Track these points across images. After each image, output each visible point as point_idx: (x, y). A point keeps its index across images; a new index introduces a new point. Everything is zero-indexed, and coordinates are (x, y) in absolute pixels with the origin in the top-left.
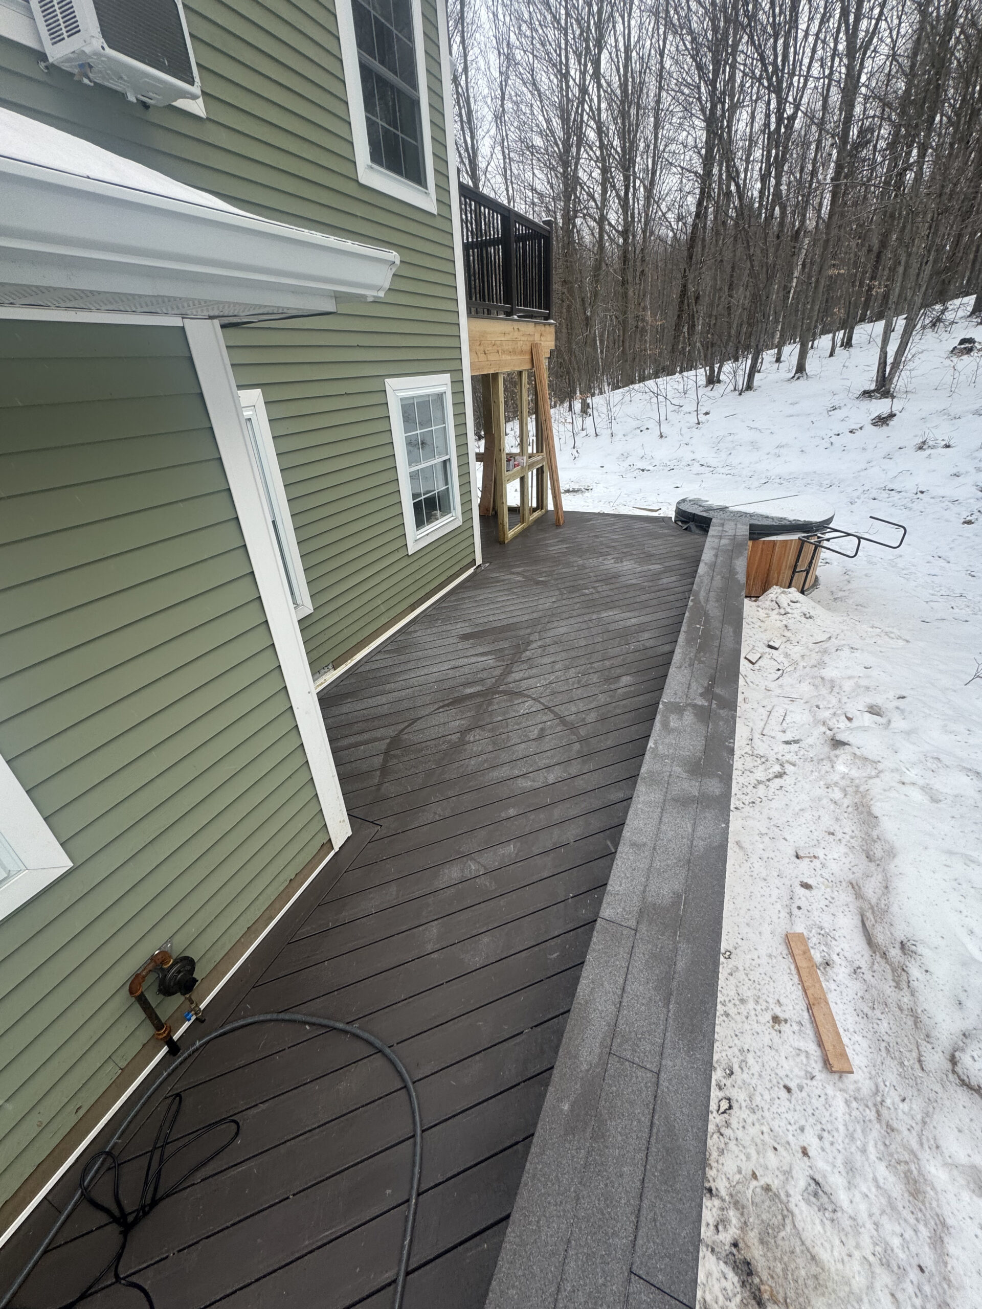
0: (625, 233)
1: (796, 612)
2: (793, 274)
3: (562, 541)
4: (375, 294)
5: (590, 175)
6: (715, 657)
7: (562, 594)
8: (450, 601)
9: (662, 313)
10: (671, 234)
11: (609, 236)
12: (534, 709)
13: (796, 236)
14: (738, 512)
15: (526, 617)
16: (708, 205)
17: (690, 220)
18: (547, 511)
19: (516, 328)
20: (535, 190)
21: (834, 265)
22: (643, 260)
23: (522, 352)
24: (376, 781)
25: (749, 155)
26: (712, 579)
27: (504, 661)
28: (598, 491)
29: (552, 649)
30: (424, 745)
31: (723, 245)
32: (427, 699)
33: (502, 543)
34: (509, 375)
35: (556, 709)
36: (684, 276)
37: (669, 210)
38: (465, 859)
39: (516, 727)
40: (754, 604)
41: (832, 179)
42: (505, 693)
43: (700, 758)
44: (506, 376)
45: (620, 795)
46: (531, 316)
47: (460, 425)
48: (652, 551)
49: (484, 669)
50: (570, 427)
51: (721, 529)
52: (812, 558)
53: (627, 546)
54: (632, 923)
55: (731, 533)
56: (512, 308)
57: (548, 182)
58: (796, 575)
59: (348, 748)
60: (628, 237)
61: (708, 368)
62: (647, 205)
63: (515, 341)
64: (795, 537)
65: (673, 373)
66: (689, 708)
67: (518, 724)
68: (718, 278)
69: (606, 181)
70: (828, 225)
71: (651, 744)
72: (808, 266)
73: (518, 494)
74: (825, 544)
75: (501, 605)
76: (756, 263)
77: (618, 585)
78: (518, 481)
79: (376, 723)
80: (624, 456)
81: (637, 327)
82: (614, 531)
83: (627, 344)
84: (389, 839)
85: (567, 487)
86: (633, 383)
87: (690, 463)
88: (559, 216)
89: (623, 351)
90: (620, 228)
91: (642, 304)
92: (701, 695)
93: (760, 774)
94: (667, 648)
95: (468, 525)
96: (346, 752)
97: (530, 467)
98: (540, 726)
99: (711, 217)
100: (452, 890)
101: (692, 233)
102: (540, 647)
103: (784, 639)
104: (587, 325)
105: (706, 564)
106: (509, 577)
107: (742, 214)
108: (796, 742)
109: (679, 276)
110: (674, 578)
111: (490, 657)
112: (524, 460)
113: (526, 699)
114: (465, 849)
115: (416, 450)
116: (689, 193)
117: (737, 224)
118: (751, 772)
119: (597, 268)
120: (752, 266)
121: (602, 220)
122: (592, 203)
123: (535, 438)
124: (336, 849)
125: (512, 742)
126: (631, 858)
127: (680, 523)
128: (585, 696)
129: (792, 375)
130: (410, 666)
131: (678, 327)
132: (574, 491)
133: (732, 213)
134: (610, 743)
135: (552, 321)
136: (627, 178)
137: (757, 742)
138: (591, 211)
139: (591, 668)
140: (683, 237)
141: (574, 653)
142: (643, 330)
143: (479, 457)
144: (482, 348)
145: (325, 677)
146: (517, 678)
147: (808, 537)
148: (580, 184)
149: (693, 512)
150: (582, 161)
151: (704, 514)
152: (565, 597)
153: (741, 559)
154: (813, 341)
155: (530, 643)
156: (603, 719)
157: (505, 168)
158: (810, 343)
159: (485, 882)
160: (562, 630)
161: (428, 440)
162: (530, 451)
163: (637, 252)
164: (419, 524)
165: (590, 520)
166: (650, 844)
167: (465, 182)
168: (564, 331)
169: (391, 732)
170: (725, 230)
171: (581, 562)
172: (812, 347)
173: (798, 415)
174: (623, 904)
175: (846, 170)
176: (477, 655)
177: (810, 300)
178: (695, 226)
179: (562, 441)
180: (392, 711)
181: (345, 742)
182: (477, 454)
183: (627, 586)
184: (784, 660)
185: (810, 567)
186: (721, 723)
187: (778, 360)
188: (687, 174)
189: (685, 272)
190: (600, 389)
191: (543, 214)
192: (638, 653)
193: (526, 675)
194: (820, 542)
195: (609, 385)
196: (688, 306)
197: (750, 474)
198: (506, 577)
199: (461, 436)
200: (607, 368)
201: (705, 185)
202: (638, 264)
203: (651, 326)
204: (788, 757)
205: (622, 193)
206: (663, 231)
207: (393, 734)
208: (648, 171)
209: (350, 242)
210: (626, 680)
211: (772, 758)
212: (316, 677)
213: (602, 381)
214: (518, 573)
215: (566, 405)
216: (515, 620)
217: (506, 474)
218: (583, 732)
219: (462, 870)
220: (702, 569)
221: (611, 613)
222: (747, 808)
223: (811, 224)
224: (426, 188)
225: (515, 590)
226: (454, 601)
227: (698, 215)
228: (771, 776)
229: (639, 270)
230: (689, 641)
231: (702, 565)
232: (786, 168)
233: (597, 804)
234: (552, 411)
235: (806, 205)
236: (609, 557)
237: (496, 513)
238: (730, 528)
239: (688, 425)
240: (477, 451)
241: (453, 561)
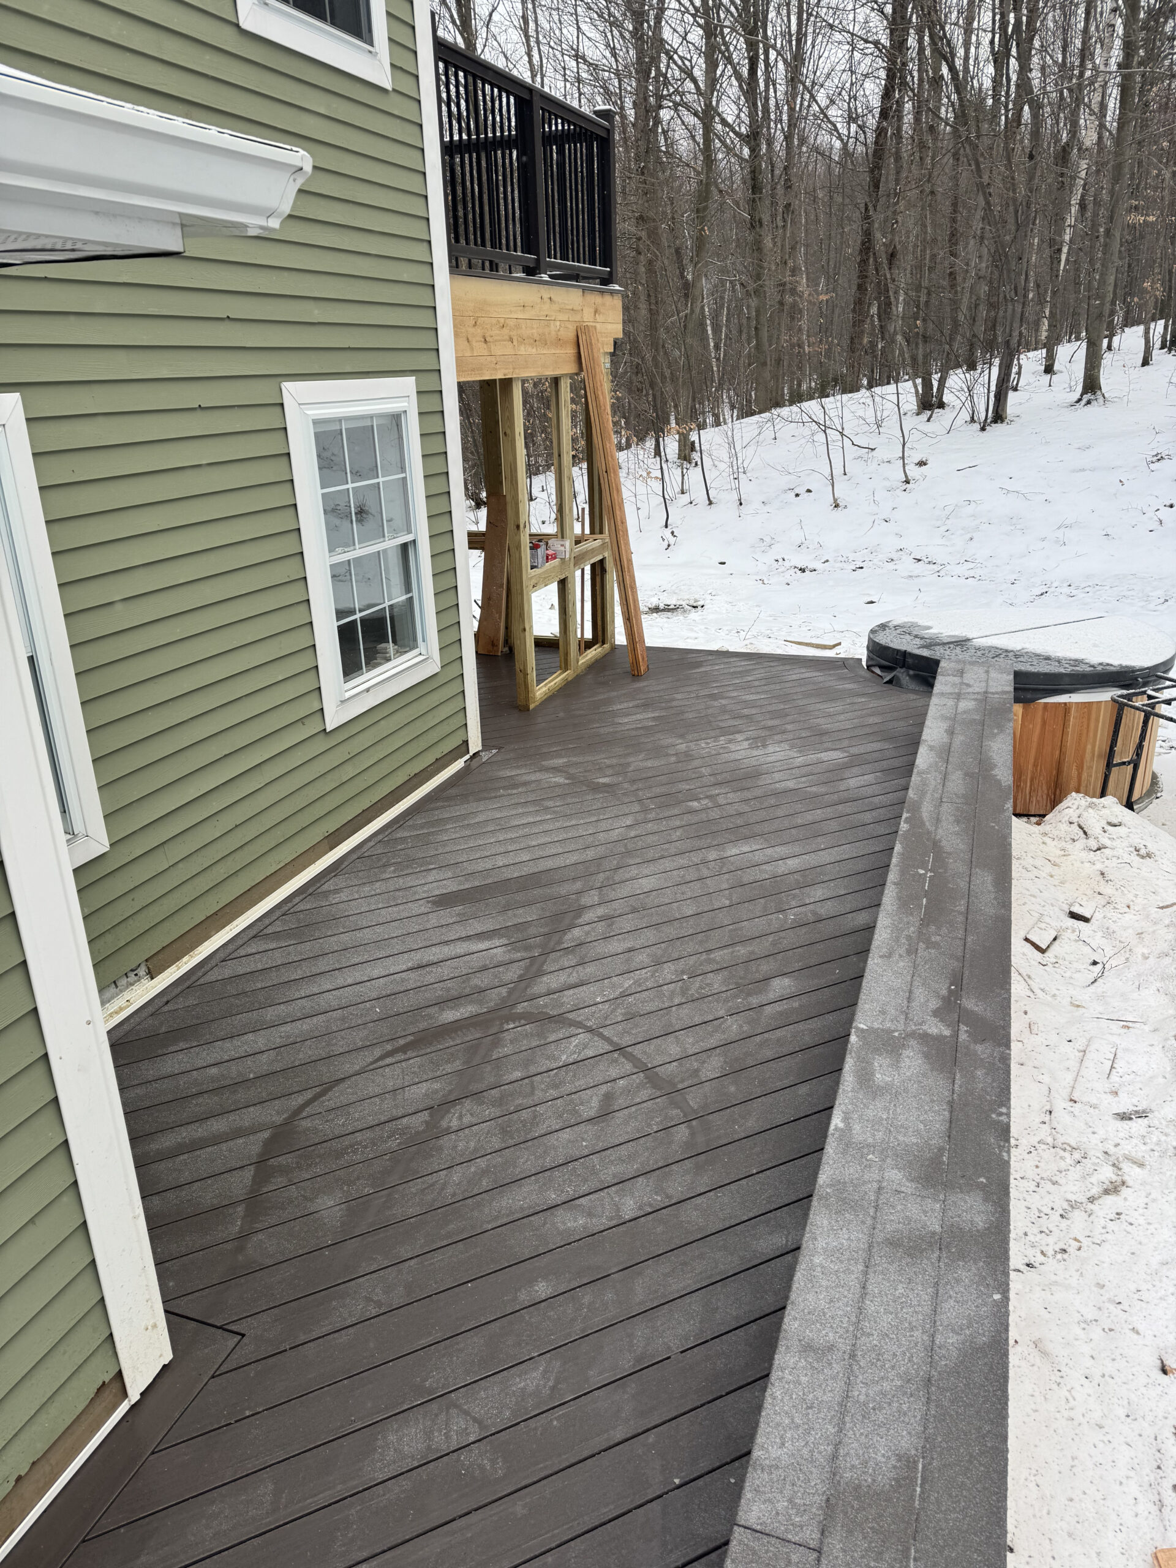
0: (752, 138)
1: (1120, 843)
2: (1063, 219)
3: (646, 706)
4: (262, 222)
5: (684, 38)
6: (960, 934)
7: (646, 810)
8: (414, 827)
9: (828, 279)
10: (838, 144)
11: (723, 143)
12: (590, 1053)
13: (1063, 155)
14: (990, 648)
15: (573, 858)
16: (902, 97)
17: (872, 122)
18: (614, 648)
19: (546, 296)
20: (583, 58)
21: (1136, 208)
22: (788, 187)
23: (559, 342)
24: (235, 1229)
25: (969, 20)
26: (945, 778)
27: (527, 948)
28: (715, 608)
29: (626, 923)
30: (347, 1141)
31: (933, 165)
32: (358, 1037)
33: (525, 709)
34: (535, 385)
35: (637, 1051)
36: (867, 217)
37: (832, 102)
38: (434, 1406)
39: (553, 1093)
40: (1036, 828)
41: (1119, 66)
42: (529, 1018)
43: (941, 1150)
44: (529, 386)
45: (778, 1241)
46: (576, 277)
47: (437, 476)
48: (825, 724)
49: (485, 968)
50: (657, 486)
51: (957, 680)
52: (1142, 737)
53: (775, 715)
54: (811, 1535)
55: (978, 687)
56: (538, 261)
57: (608, 45)
58: (1114, 770)
59: (173, 1154)
60: (758, 145)
61: (919, 381)
62: (791, 96)
63: (548, 320)
64: (1105, 695)
65: (854, 388)
66: (913, 1042)
67: (556, 1086)
68: (929, 221)
69: (714, 51)
70: (1118, 140)
71: (837, 1121)
72: (1090, 207)
73: (555, 614)
74: (1163, 709)
75: (521, 833)
76: (995, 200)
77: (758, 792)
78: (554, 587)
79: (241, 1096)
80: (766, 543)
81: (781, 303)
82: (747, 687)
83: (765, 334)
84: (259, 1366)
85: (654, 602)
86: (778, 404)
87: (894, 556)
88: (628, 103)
89: (758, 346)
90: (743, 130)
91: (790, 263)
92: (936, 1013)
93: (1073, 1188)
94: (862, 919)
95: (453, 672)
96: (169, 1164)
97: (578, 560)
98: (604, 1089)
99: (908, 119)
100: (405, 1483)
101: (876, 143)
102: (601, 919)
103: (1102, 901)
104: (686, 296)
105: (931, 748)
106: (538, 776)
107: (964, 115)
108: (1142, 1115)
109: (857, 215)
110: (869, 778)
111: (497, 942)
112: (565, 548)
113: (573, 1030)
114: (434, 1381)
115: (347, 523)
116: (866, 76)
117: (955, 130)
118: (1055, 1183)
119: (703, 195)
120: (988, 203)
121: (708, 115)
122: (689, 85)
123: (587, 507)
124: (134, 1396)
125: (542, 1129)
126: (804, 1379)
127: (877, 671)
128: (697, 1020)
129: (1077, 396)
130: (322, 965)
131: (860, 305)
132: (668, 609)
133: (946, 113)
134: (752, 1124)
135: (617, 287)
136: (752, 46)
137: (1062, 1117)
138: (689, 98)
139: (710, 961)
140: (860, 149)
141: (670, 931)
142: (794, 312)
143: (475, 541)
144: (479, 331)
145: (127, 995)
146: (554, 986)
147: (1129, 697)
148: (667, 53)
149: (903, 648)
150: (668, 13)
151: (925, 653)
152: (651, 816)
153: (1000, 738)
154: (1110, 337)
155: (582, 909)
156: (735, 1071)
157: (525, 18)
158: (1105, 342)
159: (479, 1459)
160: (647, 884)
161: (371, 505)
162: (577, 529)
163: (777, 172)
164: (350, 668)
165: (699, 664)
166: (844, 1346)
167: (450, 39)
168: (643, 307)
169: (274, 1114)
170: (935, 139)
171: (683, 747)
172: (1109, 348)
173: (1093, 470)
174: (788, 1492)
175: (1142, 52)
176: (468, 938)
177: (1098, 265)
178: (880, 132)
179: (643, 513)
180: (278, 1067)
181: (168, 1141)
182: (471, 535)
183: (776, 794)
184: (1103, 942)
185: (1139, 755)
186: (979, 1073)
187: (1049, 370)
188: (861, 45)
189: (866, 209)
190: (716, 416)
191: (599, 99)
192: (804, 930)
193: (574, 979)
194: (1153, 706)
195: (732, 407)
196: (877, 270)
197: (1012, 578)
198: (533, 777)
199: (438, 496)
200: (728, 377)
201: (894, 63)
202: (780, 190)
203: (809, 302)
204: (1127, 1148)
205: (745, 72)
206: (824, 139)
207: (279, 1119)
208: (791, 35)
209: (214, 130)
210: (781, 986)
211: (1095, 1153)
212: (108, 994)
213: (717, 402)
214: (556, 770)
215: (650, 444)
216: (549, 864)
217: (528, 574)
218: (694, 1100)
219: (428, 1435)
220: (924, 758)
221: (746, 849)
222: (1051, 1265)
223: (1089, 137)
224: (371, 44)
225: (550, 804)
226: (422, 827)
227: (884, 114)
228: (1095, 1191)
229: (782, 202)
230: (905, 903)
231: (923, 750)
232: (1037, 43)
233: (728, 1263)
234: (622, 456)
235: (1078, 106)
236: (739, 737)
237: (511, 649)
238: (975, 678)
239: (887, 484)
240: (474, 528)
241: (423, 744)
